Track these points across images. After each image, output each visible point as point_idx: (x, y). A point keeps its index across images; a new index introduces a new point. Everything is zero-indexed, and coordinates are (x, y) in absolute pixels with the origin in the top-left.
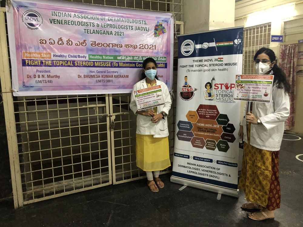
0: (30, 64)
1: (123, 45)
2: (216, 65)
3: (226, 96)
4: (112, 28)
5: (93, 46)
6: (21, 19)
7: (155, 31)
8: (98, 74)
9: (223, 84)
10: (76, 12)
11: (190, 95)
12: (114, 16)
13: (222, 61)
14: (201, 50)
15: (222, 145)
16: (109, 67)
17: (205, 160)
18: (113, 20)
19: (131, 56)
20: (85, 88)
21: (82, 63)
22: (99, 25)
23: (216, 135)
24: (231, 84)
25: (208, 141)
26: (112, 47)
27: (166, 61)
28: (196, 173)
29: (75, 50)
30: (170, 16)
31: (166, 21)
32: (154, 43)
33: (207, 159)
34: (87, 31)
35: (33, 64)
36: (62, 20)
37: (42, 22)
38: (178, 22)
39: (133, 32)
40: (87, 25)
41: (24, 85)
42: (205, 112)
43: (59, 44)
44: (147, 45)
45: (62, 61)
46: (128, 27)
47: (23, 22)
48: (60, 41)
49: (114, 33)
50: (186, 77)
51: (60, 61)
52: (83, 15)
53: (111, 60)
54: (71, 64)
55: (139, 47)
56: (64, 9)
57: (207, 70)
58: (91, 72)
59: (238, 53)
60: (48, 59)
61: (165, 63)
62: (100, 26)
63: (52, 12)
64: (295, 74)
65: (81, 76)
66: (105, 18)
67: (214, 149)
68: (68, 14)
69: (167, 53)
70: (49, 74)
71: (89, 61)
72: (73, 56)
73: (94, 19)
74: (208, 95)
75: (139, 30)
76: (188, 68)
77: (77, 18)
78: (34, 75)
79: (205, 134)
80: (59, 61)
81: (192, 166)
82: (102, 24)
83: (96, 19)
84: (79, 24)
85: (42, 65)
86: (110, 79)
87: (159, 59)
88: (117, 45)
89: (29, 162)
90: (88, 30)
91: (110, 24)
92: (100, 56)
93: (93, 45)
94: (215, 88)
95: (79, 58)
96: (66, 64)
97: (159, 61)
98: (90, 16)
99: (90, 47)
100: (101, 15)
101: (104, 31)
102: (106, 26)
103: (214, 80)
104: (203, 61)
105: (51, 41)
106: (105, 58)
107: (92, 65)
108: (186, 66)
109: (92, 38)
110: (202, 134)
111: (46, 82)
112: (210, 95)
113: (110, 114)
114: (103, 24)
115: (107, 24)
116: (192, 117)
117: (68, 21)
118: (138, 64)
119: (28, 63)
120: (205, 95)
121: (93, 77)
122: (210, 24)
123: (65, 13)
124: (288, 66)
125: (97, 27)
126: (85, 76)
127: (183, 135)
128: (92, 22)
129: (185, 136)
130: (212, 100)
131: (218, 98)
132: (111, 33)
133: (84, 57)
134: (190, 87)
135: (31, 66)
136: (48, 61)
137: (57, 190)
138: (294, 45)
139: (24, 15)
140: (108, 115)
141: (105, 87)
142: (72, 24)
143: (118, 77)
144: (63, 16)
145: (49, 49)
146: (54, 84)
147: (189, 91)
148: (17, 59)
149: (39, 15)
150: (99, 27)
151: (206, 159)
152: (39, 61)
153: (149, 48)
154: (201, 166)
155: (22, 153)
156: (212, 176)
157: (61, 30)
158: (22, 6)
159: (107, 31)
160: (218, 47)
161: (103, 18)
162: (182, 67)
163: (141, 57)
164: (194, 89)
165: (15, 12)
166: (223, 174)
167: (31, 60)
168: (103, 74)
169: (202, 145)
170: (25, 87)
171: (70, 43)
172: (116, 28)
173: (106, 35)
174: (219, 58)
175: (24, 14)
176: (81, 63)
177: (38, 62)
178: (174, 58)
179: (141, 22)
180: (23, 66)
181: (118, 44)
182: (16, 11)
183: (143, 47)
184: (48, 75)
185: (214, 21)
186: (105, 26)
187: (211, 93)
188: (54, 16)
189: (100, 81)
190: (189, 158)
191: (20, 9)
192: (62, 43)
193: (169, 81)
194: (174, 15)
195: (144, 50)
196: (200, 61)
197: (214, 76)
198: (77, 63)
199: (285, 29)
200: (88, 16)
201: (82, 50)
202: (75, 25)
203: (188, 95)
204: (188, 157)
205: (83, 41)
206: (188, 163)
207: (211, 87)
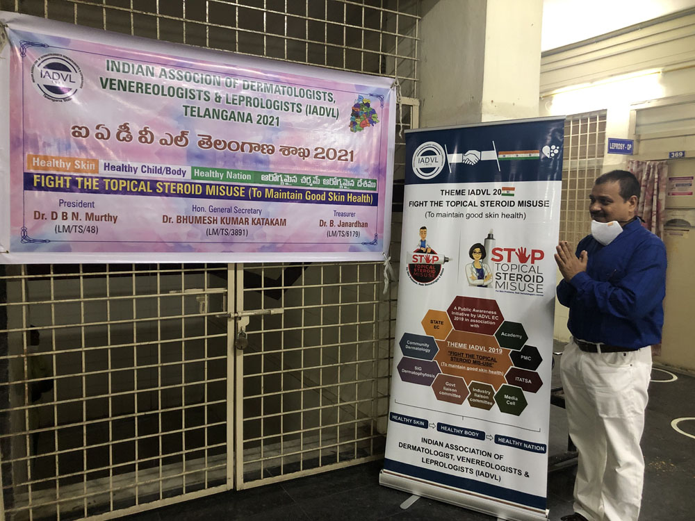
0: (45, 183)
1: (277, 148)
2: (498, 203)
3: (519, 277)
4: (251, 106)
5: (203, 146)
6: (28, 74)
7: (354, 117)
8: (214, 215)
9: (514, 250)
10: (165, 64)
11: (433, 272)
12: (257, 78)
13: (513, 195)
14: (460, 166)
15: (509, 398)
16: (239, 198)
17: (466, 432)
18: (255, 88)
19: (295, 175)
20: (178, 247)
21: (174, 186)
22: (220, 97)
23: (495, 373)
24: (534, 252)
25: (474, 385)
26: (251, 151)
27: (375, 189)
28: (444, 465)
29: (159, 154)
30: (388, 84)
31: (378, 96)
32: (348, 147)
33: (472, 431)
34: (192, 111)
35: (51, 184)
36: (130, 82)
37: (82, 85)
38: (406, 101)
39: (302, 118)
40: (192, 97)
41: (24, 237)
42: (468, 315)
43: (121, 139)
44: (334, 150)
45: (124, 182)
46: (290, 106)
47: (34, 81)
48: (123, 133)
49: (255, 118)
50: (424, 228)
51: (121, 181)
52: (184, 73)
53: (246, 181)
54: (146, 189)
55: (314, 154)
56: (138, 55)
57: (474, 216)
58: (194, 208)
59: (549, 178)
60: (90, 175)
61: (372, 194)
62: (223, 101)
63: (108, 61)
64: (662, 227)
65: (170, 218)
66: (235, 83)
67: (488, 408)
68: (147, 67)
69: (380, 171)
70: (89, 210)
71: (191, 184)
72: (152, 168)
73: (208, 82)
74: (476, 275)
75: (315, 114)
76: (429, 208)
77: (168, 79)
78: (53, 213)
79: (468, 369)
80: (118, 179)
81: (433, 448)
82: (227, 95)
83: (214, 84)
84: (171, 94)
85: (74, 188)
86: (241, 226)
87: (360, 183)
88: (261, 148)
89: (24, 433)
90: (194, 109)
91: (247, 97)
92: (219, 171)
93: (203, 144)
94: (493, 259)
95: (167, 173)
96: (134, 189)
97: (359, 188)
98: (200, 76)
99: (197, 149)
100: (227, 74)
101: (233, 112)
102: (237, 102)
103: (493, 239)
104: (467, 192)
105: (101, 130)
106: (231, 177)
107: (199, 192)
108: (424, 203)
109: (202, 128)
110: (461, 367)
111: (82, 232)
112: (481, 274)
113: (236, 312)
114: (230, 96)
115: (240, 96)
116: (437, 325)
117: (146, 85)
118: (311, 195)
119: (39, 183)
120: (470, 275)
121: (200, 220)
122: (484, 108)
123: (140, 66)
124: (646, 209)
125: (217, 101)
126: (180, 220)
127: (414, 370)
128: (205, 89)
129: (418, 371)
130: (486, 286)
131: (500, 282)
132: (250, 118)
133: (180, 172)
134: (432, 252)
135: (46, 189)
136: (90, 180)
137: (93, 504)
138: (658, 162)
139: (38, 66)
140: (233, 315)
141: (228, 246)
142: (156, 92)
143: (260, 223)
144: (133, 73)
145: (93, 149)
146: (102, 235)
147: (431, 263)
148: (12, 172)
149: (75, 67)
150: (219, 102)
151: (468, 430)
152: (68, 179)
153: (337, 158)
154: (457, 448)
155: (9, 410)
156: (482, 474)
157: (128, 105)
158: (32, 44)
159: (239, 113)
160: (502, 161)
161: (231, 82)
162: (414, 204)
163: (316, 177)
164: (441, 259)
165: (14, 58)
166: (510, 470)
167: (46, 175)
168: (226, 215)
169: (459, 396)
170: (28, 241)
171: (148, 136)
172: (262, 107)
173: (237, 122)
174: (504, 189)
175: (38, 64)
176: (172, 188)
177: (65, 181)
178: (394, 182)
179: (322, 95)
180: (25, 189)
181: (263, 145)
182: (19, 54)
183: (322, 154)
184: (87, 214)
185: (492, 101)
186: (235, 102)
187: (482, 270)
188: (112, 70)
189: (216, 232)
190: (427, 428)
191: (30, 51)
192: (127, 136)
193: (383, 237)
194: (398, 82)
195: (327, 162)
196: (459, 193)
197: (492, 230)
198: (161, 186)
199: (637, 125)
200: (196, 75)
201: (176, 156)
202: (163, 95)
203: (426, 273)
204: (425, 424)
205: (180, 135)
206: (424, 440)
207: (484, 255)
